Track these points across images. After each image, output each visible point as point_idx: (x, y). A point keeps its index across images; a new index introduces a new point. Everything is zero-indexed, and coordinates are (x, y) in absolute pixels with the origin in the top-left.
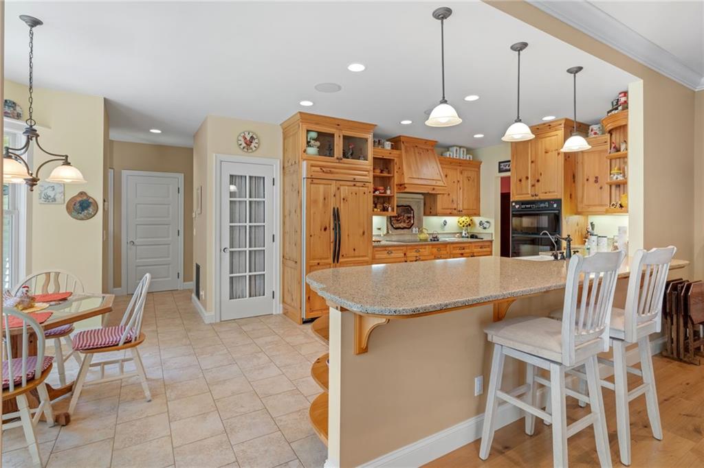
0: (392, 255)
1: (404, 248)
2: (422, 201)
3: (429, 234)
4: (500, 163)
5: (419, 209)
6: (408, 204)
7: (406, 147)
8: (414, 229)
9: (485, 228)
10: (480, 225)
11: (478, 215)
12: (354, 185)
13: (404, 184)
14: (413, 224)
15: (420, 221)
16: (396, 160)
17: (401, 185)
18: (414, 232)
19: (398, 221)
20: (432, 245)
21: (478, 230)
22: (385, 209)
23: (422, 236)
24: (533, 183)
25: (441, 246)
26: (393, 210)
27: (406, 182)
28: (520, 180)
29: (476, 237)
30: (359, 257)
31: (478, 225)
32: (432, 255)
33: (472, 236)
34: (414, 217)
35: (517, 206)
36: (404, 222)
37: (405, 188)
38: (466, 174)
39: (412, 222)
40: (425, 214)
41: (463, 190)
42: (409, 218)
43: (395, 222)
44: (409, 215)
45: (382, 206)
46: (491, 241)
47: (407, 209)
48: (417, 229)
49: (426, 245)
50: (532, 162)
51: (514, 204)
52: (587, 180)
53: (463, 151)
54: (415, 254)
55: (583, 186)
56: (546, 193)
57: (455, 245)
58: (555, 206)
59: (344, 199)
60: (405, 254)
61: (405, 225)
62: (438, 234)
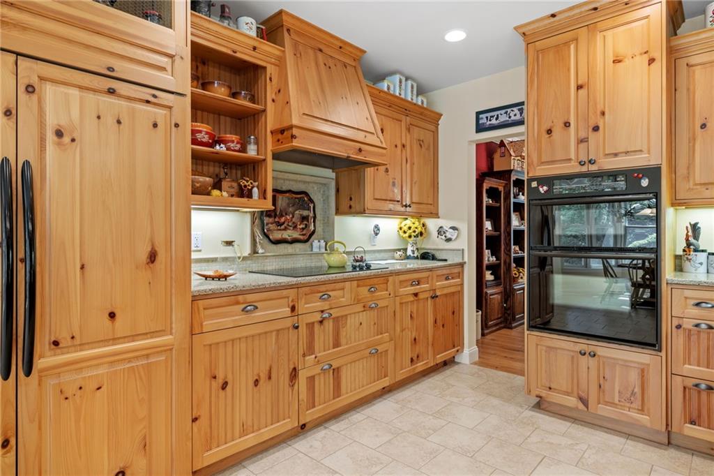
0: (258, 314)
1: (292, 293)
2: (333, 184)
3: (348, 253)
4: (478, 114)
5: (326, 200)
6: (302, 187)
7: (295, 45)
8: (316, 244)
9: (449, 240)
10: (439, 233)
11: (435, 215)
12: (111, 92)
13: (291, 127)
14: (313, 232)
15: (329, 225)
16: (271, 70)
17: (282, 131)
18: (315, 250)
19: (279, 224)
20: (359, 279)
21: (434, 243)
22: (244, 193)
23: (334, 259)
24: (582, 135)
25: (376, 280)
26: (263, 195)
27: (295, 121)
28: (549, 132)
29: (434, 258)
30: (133, 337)
31: (435, 233)
32: (359, 301)
33: (425, 256)
34: (315, 218)
35: (543, 189)
36: (295, 227)
37: (293, 137)
38: (416, 132)
39: (312, 228)
40: (338, 212)
41: (413, 164)
42: (304, 218)
43: (272, 227)
44: (305, 213)
45: (235, 185)
46: (462, 265)
47: (302, 199)
48: (323, 244)
49: (345, 280)
50: (579, 87)
51: (534, 184)
52: (703, 126)
53: (412, 87)
54: (319, 305)
55: (693, 139)
56: (616, 155)
57: (402, 277)
58: (645, 183)
59: (59, 134)
60: (293, 309)
61: (296, 235)
62: (365, 252)
